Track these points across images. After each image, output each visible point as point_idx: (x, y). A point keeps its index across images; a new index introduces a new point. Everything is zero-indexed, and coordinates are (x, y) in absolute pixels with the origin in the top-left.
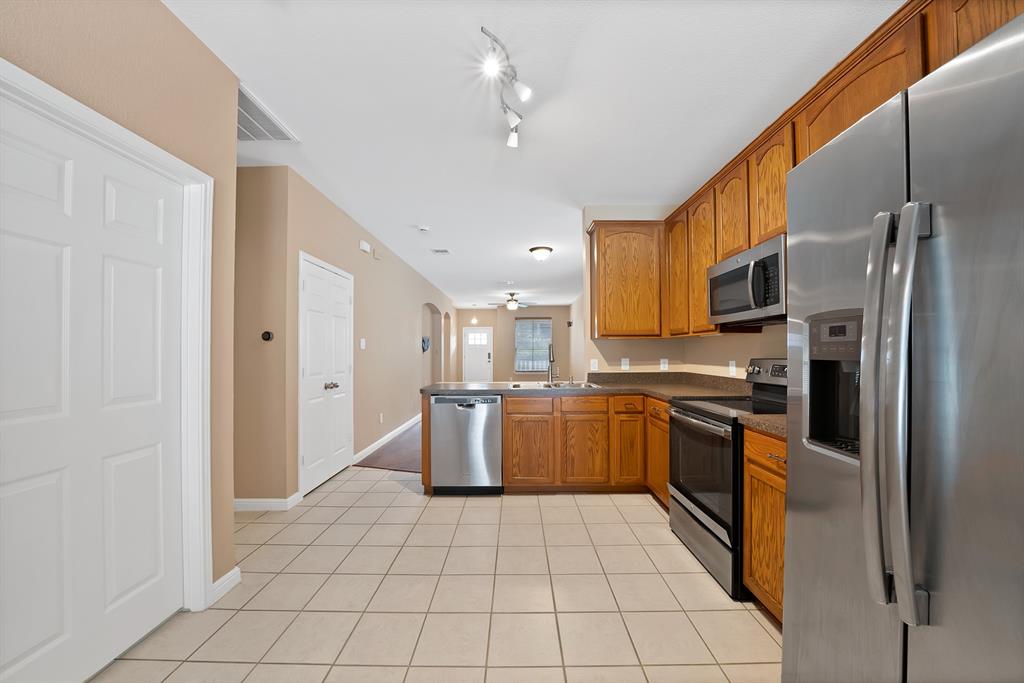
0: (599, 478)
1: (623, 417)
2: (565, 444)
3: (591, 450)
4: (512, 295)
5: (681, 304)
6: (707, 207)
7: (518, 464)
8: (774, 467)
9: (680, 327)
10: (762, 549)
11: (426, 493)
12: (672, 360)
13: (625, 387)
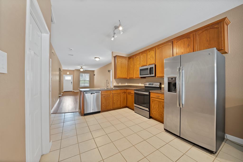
0: (119, 106)
1: (123, 94)
2: (113, 100)
3: (118, 101)
4: (82, 67)
5: (132, 73)
6: (138, 57)
7: (104, 105)
8: (156, 97)
9: (132, 77)
10: (154, 110)
11: (82, 116)
12: (128, 83)
13: (123, 88)
